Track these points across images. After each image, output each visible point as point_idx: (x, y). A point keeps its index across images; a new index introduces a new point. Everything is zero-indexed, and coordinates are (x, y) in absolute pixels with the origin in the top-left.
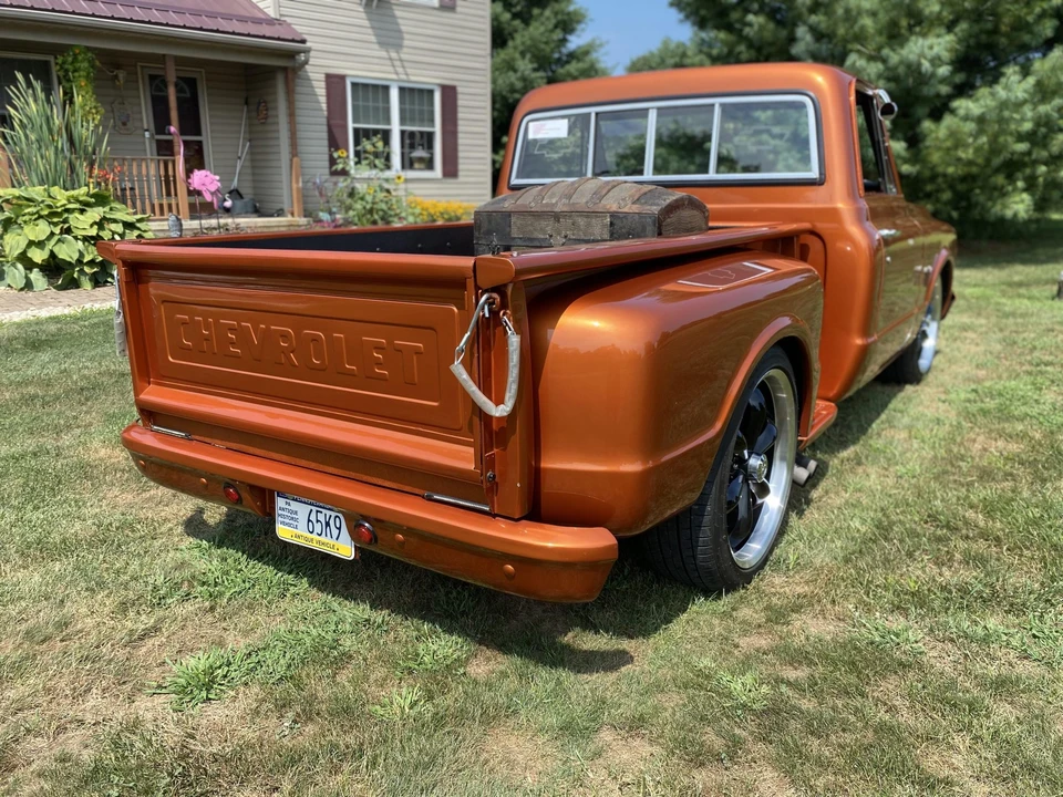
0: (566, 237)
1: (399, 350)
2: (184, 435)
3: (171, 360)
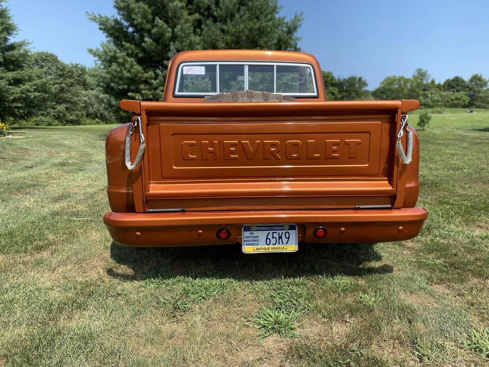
1: (348, 144)
2: (180, 209)
3: (175, 168)
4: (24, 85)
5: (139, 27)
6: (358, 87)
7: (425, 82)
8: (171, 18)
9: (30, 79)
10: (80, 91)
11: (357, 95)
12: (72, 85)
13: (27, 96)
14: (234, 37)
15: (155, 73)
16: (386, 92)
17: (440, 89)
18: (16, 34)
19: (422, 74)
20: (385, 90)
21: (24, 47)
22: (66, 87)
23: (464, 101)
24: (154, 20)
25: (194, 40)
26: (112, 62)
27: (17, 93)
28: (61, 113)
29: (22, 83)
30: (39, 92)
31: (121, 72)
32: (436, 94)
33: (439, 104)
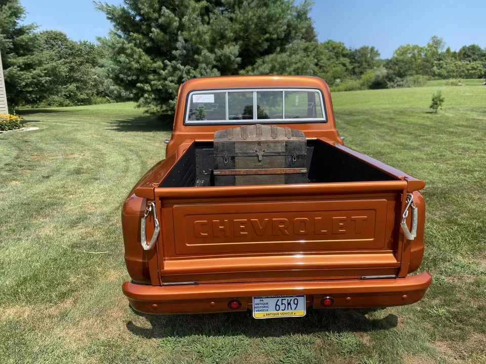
0: (264, 151)
1: (354, 220)
2: (193, 282)
3: (188, 245)
4: (35, 69)
5: (146, 17)
6: (370, 57)
7: (440, 51)
8: (178, 6)
9: (40, 63)
10: (89, 70)
11: (369, 65)
12: (82, 63)
13: (38, 80)
14: (243, 25)
15: (163, 63)
16: (398, 63)
17: (455, 58)
18: (25, 18)
19: (437, 42)
20: (397, 61)
21: (33, 30)
22: (76, 66)
23: (480, 70)
24: (160, 9)
25: (202, 30)
26: (121, 53)
27: (28, 79)
28: (72, 92)
29: (32, 68)
30: (50, 76)
31: (129, 63)
32: (451, 64)
33: (455, 74)
